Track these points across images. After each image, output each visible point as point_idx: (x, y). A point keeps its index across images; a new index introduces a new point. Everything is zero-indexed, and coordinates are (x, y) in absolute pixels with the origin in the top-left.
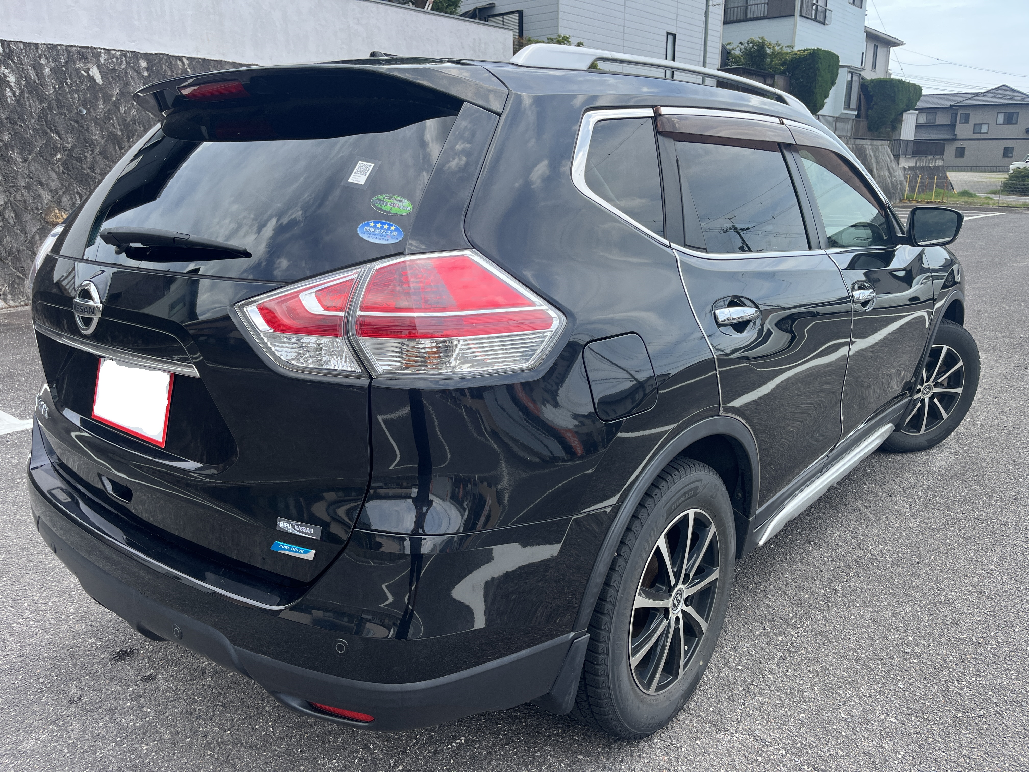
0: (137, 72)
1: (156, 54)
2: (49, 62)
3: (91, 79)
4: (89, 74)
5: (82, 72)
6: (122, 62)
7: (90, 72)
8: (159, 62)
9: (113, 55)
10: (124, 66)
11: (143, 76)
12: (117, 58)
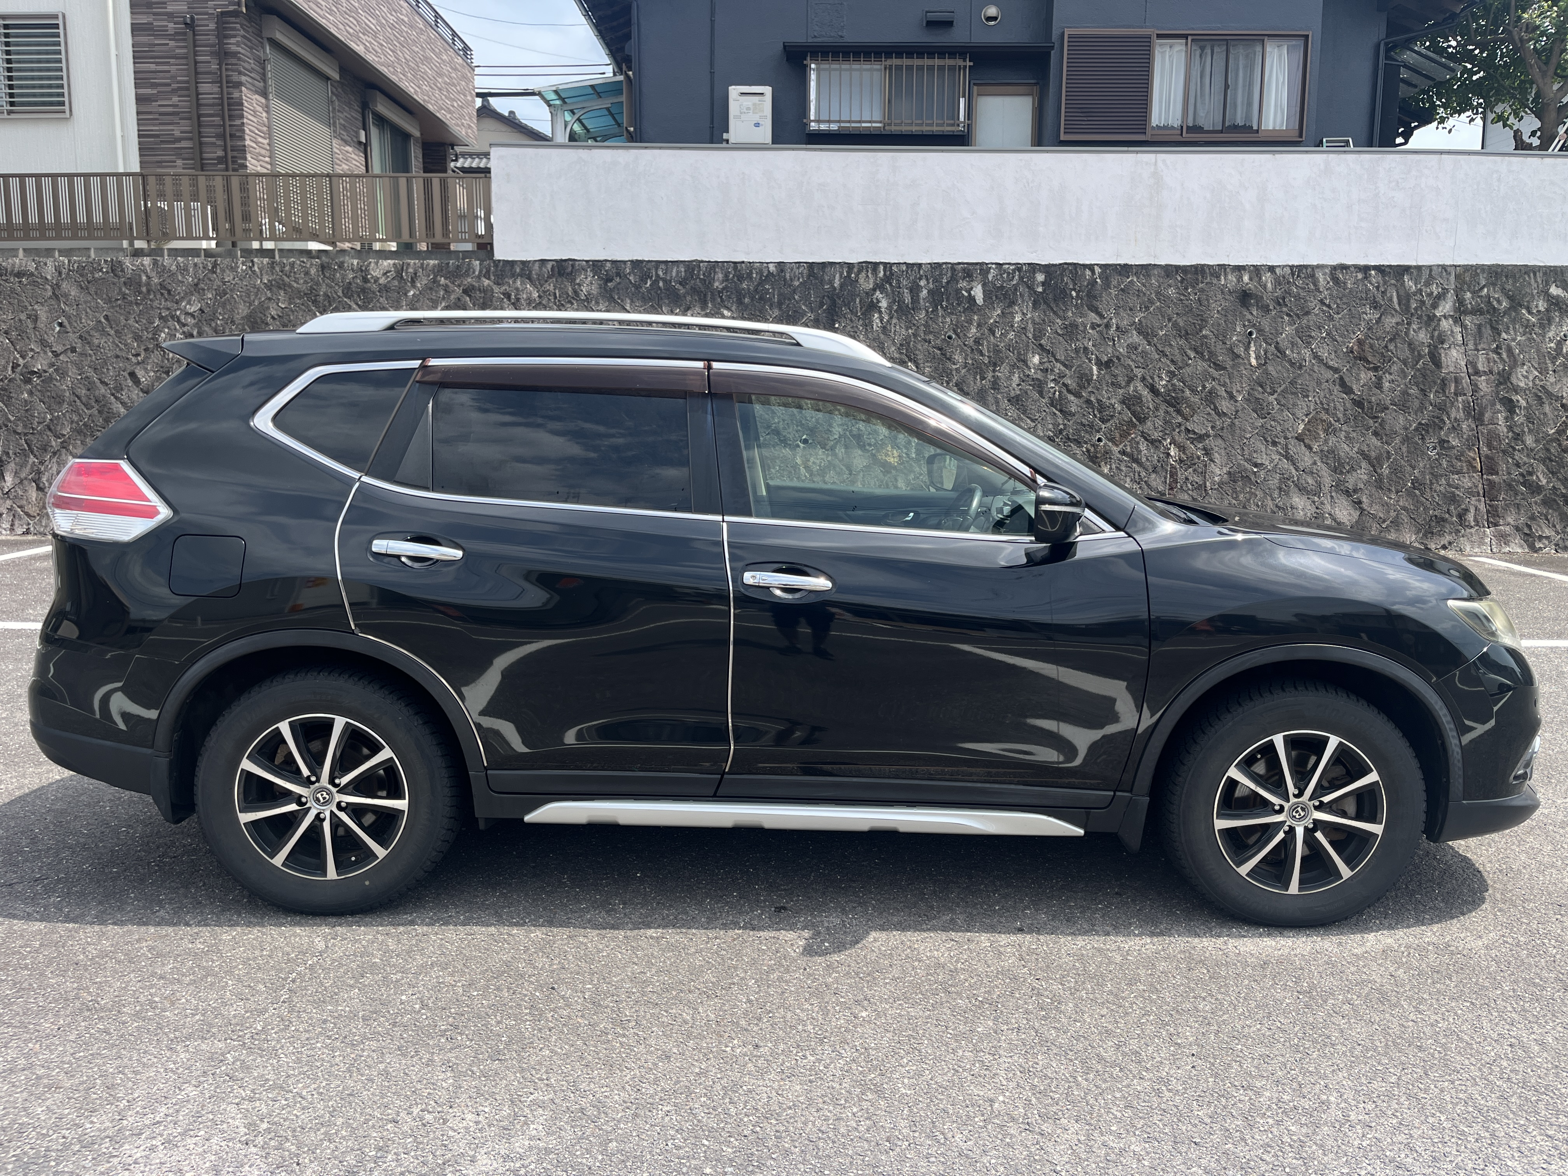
0: (1029, 287)
1: (1060, 264)
2: (928, 283)
3: (972, 299)
4: (970, 294)
5: (964, 292)
6: (1013, 277)
7: (972, 293)
8: (1061, 274)
9: (1005, 271)
10: (1015, 282)
11: (1035, 292)
12: (1009, 273)
